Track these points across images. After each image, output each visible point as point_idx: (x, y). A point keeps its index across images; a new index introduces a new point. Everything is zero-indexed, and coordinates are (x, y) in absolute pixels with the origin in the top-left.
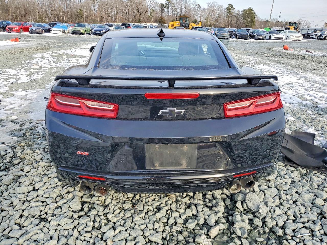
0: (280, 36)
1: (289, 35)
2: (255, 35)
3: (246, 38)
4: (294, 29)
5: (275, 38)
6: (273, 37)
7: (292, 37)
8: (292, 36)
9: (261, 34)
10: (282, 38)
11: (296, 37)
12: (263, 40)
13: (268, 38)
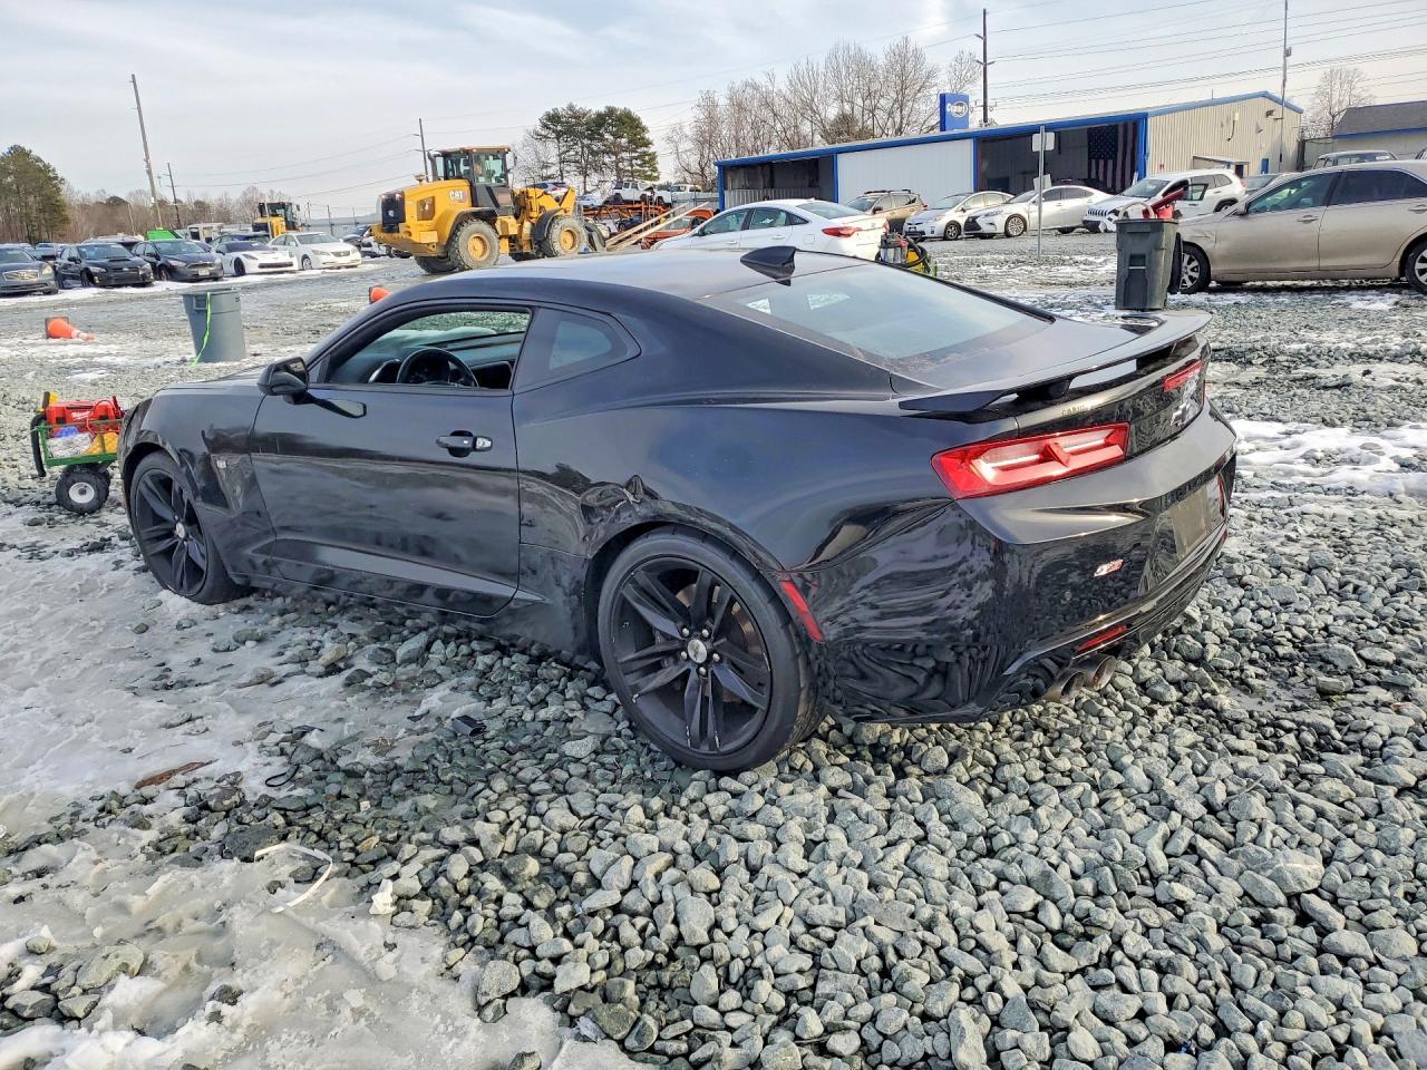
0: (281, 257)
1: (307, 249)
2: (173, 263)
3: (141, 281)
4: (288, 228)
5: (262, 266)
6: (251, 266)
7: (324, 258)
8: (322, 253)
9: (200, 258)
10: (291, 265)
11: (338, 254)
12: (216, 279)
13: (233, 270)
